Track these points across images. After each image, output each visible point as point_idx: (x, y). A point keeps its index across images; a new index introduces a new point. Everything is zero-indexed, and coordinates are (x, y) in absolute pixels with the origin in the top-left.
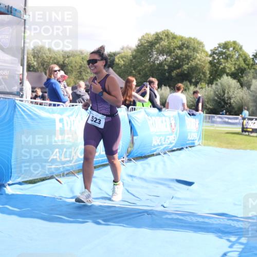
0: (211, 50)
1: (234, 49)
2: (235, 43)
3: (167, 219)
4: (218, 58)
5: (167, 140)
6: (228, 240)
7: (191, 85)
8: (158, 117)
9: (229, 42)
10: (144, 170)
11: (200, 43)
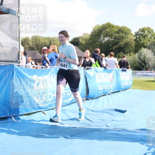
0: (135, 33)
1: (148, 31)
2: (148, 28)
3: (109, 133)
4: (139, 37)
5: (109, 87)
6: (147, 146)
7: (124, 54)
8: (103, 73)
9: (145, 28)
10: (96, 104)
11: (129, 30)
